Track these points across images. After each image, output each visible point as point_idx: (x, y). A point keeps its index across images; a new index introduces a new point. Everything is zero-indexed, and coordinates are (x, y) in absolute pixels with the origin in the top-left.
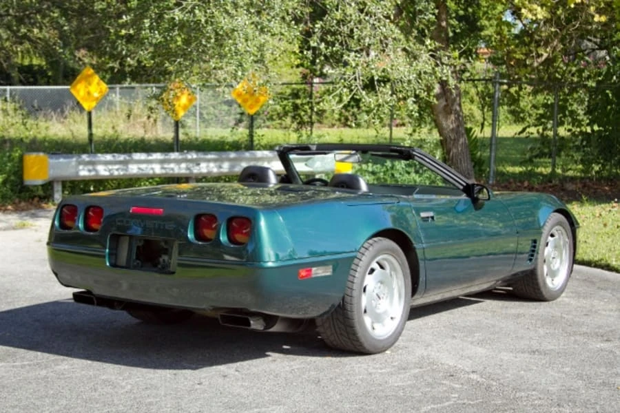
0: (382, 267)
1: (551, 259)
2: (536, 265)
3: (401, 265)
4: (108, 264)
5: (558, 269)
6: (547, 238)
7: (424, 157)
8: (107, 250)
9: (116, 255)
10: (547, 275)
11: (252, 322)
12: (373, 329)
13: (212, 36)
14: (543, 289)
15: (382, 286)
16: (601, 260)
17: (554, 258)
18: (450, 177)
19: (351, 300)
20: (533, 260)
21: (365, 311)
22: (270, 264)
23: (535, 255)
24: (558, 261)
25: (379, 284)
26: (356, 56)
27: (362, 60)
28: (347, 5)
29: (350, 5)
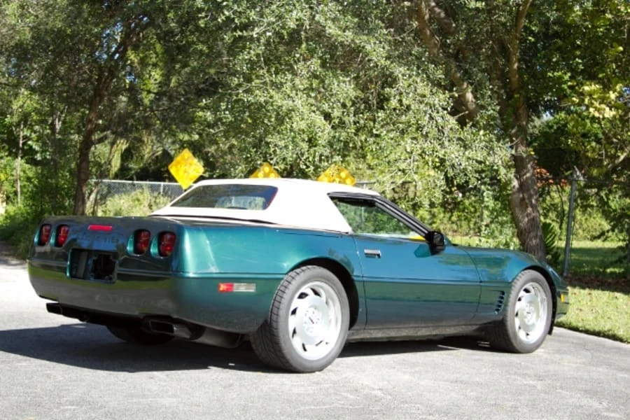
0: (316, 293)
1: (525, 314)
2: (505, 316)
3: (338, 294)
4: (68, 274)
5: (533, 325)
6: (519, 292)
7: (385, 204)
8: (69, 263)
9: (77, 267)
10: (520, 328)
11: (175, 328)
12: (305, 350)
13: (273, 116)
14: (513, 341)
15: (316, 312)
16: (609, 330)
17: (528, 313)
18: (412, 224)
19: (277, 318)
20: (501, 311)
21: (294, 332)
22: (191, 275)
23: (503, 306)
24: (535, 315)
25: (313, 309)
26: (412, 143)
27: (418, 146)
28: (404, 94)
29: (408, 93)
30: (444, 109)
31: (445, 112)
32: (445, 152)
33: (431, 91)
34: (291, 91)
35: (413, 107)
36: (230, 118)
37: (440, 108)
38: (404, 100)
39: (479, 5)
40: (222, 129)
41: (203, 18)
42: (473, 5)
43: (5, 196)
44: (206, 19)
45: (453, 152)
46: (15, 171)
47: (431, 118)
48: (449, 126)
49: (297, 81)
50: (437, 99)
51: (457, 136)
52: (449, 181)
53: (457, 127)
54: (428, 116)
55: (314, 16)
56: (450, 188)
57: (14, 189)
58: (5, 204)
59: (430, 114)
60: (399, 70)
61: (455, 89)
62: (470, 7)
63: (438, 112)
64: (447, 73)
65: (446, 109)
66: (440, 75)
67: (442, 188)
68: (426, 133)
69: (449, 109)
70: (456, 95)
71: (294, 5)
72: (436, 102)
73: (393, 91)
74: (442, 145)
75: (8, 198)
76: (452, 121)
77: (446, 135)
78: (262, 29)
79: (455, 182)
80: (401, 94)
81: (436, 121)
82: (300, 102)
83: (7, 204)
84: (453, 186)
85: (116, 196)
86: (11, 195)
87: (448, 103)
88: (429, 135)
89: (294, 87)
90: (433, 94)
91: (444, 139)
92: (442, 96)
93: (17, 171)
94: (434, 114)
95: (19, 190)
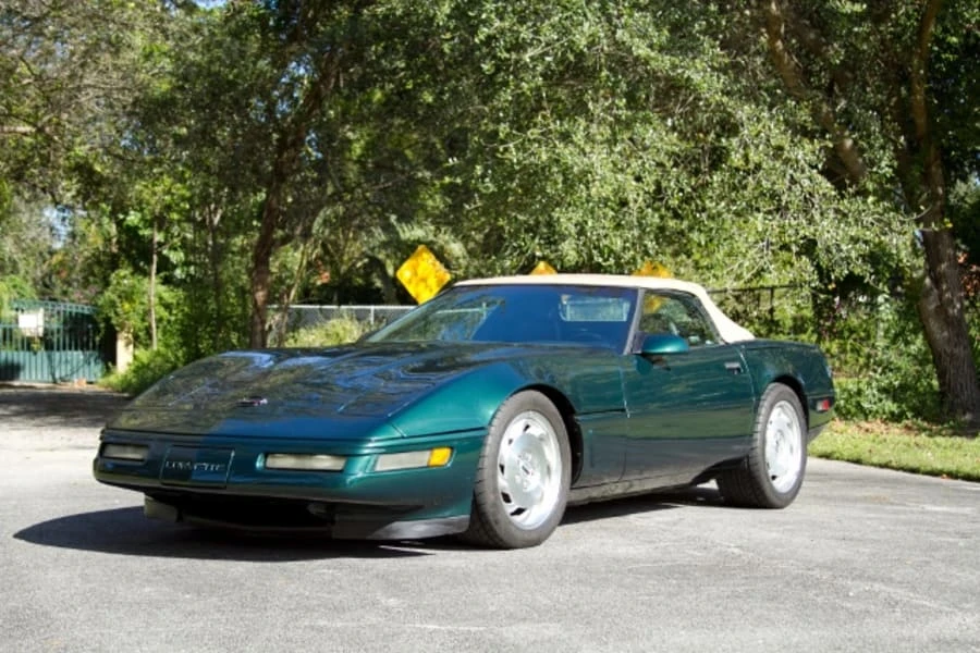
13: (560, 181)
26: (765, 219)
27: (775, 223)
28: (752, 147)
29: (757, 147)
30: (813, 167)
31: (815, 171)
32: (816, 230)
33: (792, 141)
34: (586, 142)
35: (764, 166)
36: (492, 188)
37: (806, 166)
38: (751, 155)
39: (858, 8)
40: (479, 204)
41: (447, 40)
42: (848, 8)
43: (130, 336)
44: (452, 43)
45: (828, 231)
46: (146, 297)
47: (793, 181)
48: (821, 192)
49: (594, 129)
50: (801, 152)
51: (834, 206)
52: (823, 273)
53: (833, 193)
54: (788, 177)
55: (614, 33)
56: (826, 285)
57: (146, 324)
58: (131, 347)
59: (792, 176)
60: (744, 112)
61: (827, 136)
62: (844, 11)
63: (803, 171)
64: (815, 112)
65: (816, 167)
66: (804, 116)
67: (813, 285)
68: (787, 203)
69: (820, 166)
70: (831, 145)
71: (585, 15)
72: (799, 157)
73: (735, 141)
74: (811, 221)
75: (136, 337)
76: (826, 186)
77: (816, 206)
78: (538, 51)
79: (833, 277)
80: (746, 147)
81: (801, 186)
82: (599, 159)
83: (135, 347)
84: (830, 281)
85: (302, 331)
86: (141, 334)
87: (818, 157)
88: (790, 206)
89: (589, 138)
90: (795, 145)
91: (813, 211)
92: (808, 147)
93: (149, 296)
94: (797, 175)
95: (154, 325)
